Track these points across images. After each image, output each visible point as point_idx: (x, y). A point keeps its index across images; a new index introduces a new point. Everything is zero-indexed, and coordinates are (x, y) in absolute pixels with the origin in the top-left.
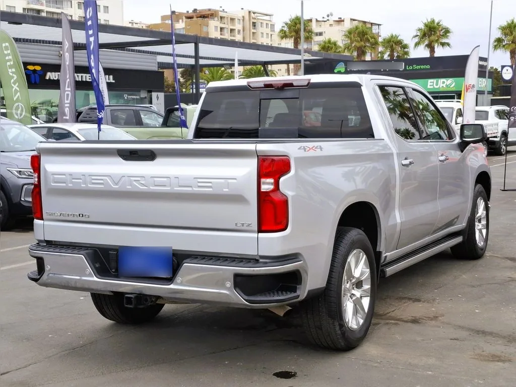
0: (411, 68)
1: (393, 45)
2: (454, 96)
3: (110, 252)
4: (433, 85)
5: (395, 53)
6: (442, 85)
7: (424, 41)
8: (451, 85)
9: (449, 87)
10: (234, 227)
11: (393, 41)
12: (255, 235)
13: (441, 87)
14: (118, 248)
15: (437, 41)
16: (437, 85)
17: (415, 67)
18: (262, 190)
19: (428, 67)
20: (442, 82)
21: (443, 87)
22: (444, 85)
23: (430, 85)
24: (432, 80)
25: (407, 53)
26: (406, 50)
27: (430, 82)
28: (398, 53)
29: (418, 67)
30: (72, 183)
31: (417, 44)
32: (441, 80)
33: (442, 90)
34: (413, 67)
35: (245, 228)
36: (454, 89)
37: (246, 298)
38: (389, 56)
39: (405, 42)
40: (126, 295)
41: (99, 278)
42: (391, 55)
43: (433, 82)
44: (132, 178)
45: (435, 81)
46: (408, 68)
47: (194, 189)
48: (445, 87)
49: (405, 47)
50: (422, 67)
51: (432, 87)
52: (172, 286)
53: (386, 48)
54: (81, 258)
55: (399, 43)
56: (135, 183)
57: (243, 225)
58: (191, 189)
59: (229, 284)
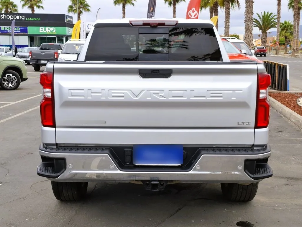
0: (29, 19)
1: (7, 5)
2: (55, 38)
3: (125, 150)
4: (43, 31)
5: (9, 10)
6: (48, 31)
7: (28, 4)
8: (53, 31)
9: (52, 32)
10: (237, 126)
11: (7, 2)
12: (253, 130)
13: (47, 32)
14: (132, 146)
15: (36, 4)
16: (45, 30)
17: (31, 19)
18: (260, 98)
19: (39, 19)
20: (48, 29)
21: (48, 32)
22: (49, 31)
23: (41, 31)
24: (42, 28)
25: (16, 10)
26: (15, 8)
27: (41, 29)
28: (11, 9)
29: (33, 19)
30: (91, 96)
31: (23, 6)
32: (47, 28)
33: (48, 33)
34: (30, 19)
35: (245, 126)
36: (55, 34)
37: (252, 176)
38: (5, 11)
39: (15, 3)
40: (152, 182)
41: (122, 171)
42: (7, 11)
43: (43, 29)
44: (151, 92)
45: (44, 28)
46: (27, 19)
47: (207, 98)
48: (50, 32)
49: (15, 6)
50: (36, 19)
51: (42, 32)
52: (191, 172)
53: (3, 6)
54: (106, 156)
55: (11, 3)
56: (154, 95)
57: (243, 123)
58: (205, 99)
59: (241, 167)
